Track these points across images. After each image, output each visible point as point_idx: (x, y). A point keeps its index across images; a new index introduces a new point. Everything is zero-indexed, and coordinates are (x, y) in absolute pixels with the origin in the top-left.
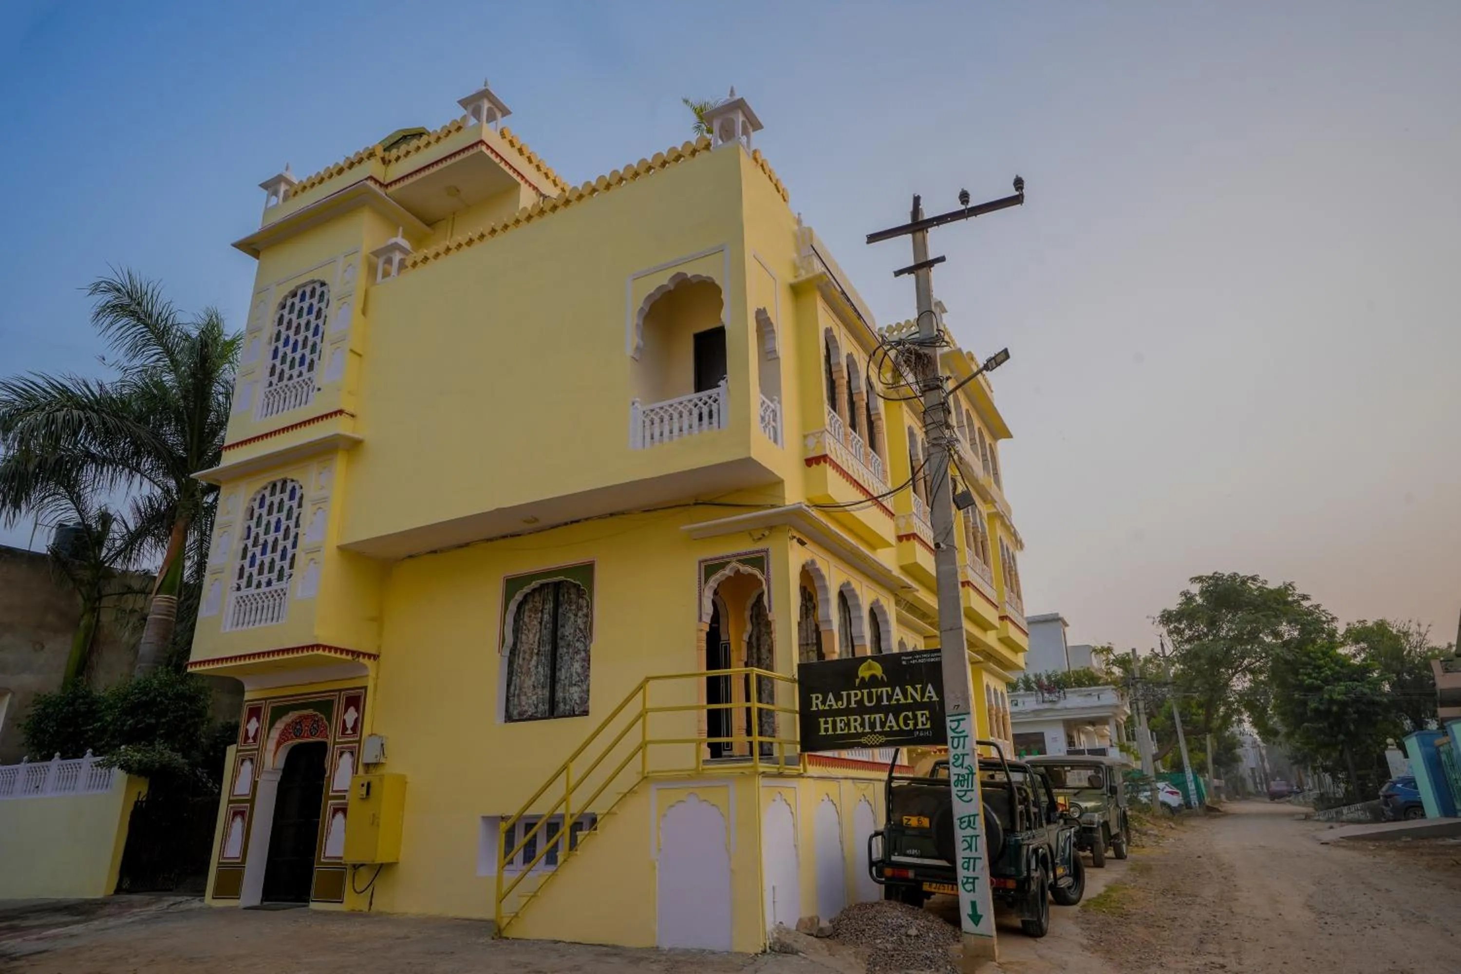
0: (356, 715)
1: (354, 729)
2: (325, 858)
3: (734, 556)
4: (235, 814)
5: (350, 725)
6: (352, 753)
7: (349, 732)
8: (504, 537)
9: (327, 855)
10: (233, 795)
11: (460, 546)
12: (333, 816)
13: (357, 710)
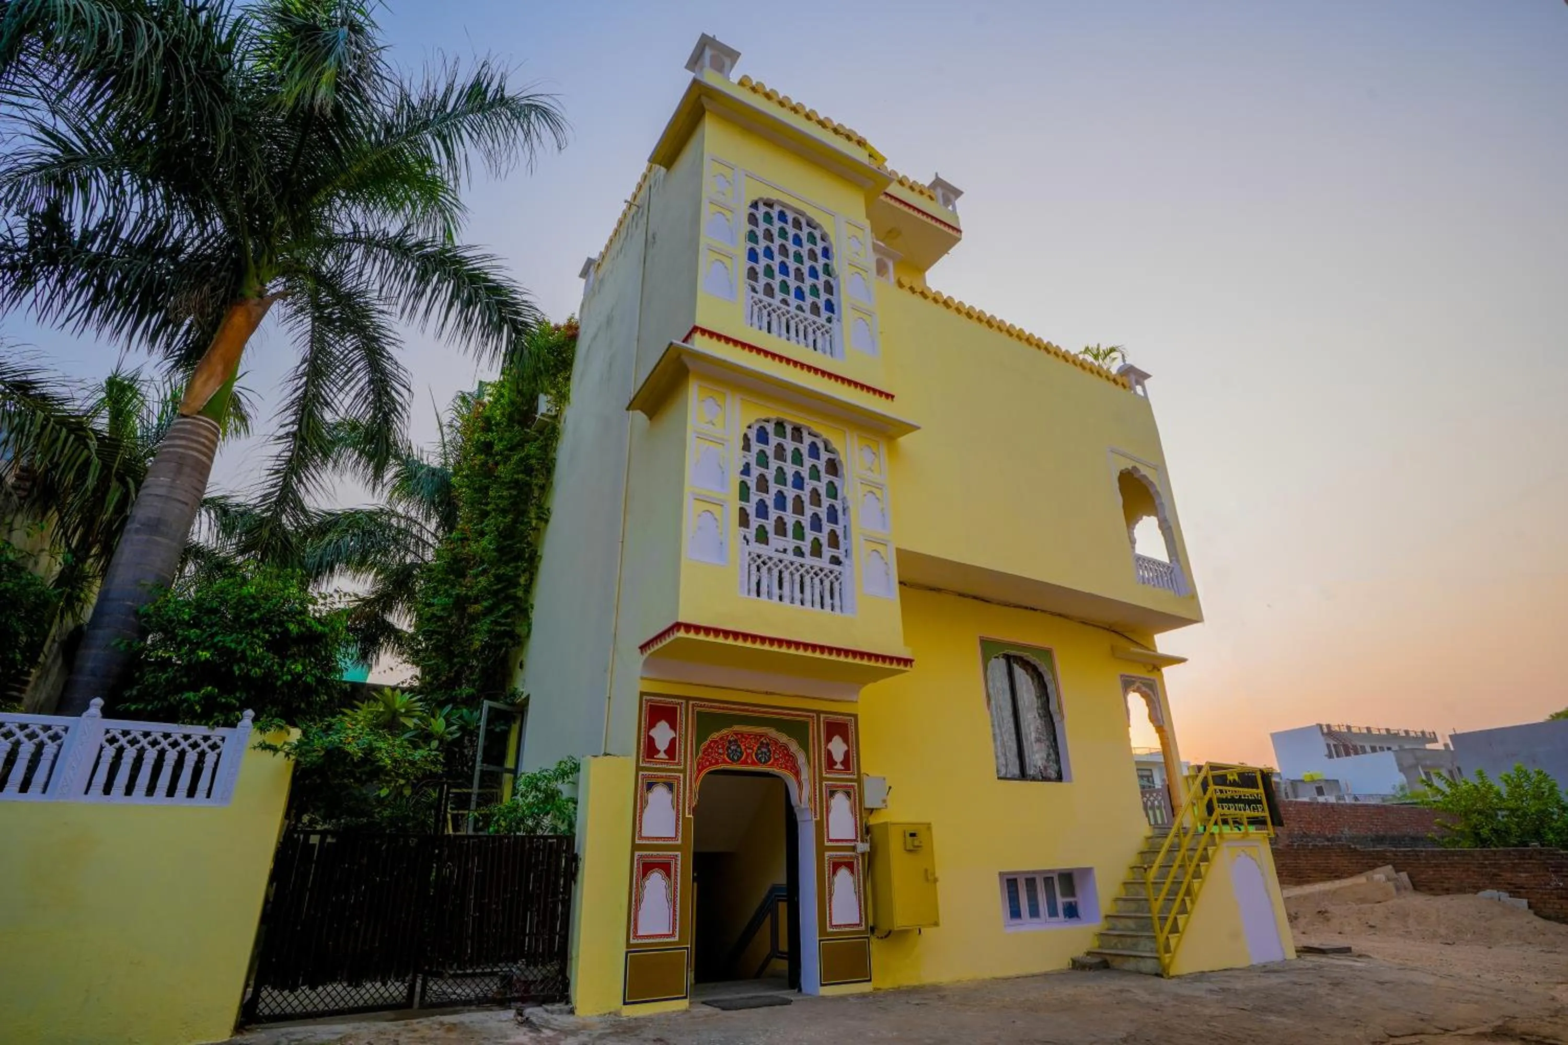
0: (845, 748)
1: (846, 762)
2: (832, 926)
3: (1140, 678)
4: (647, 868)
5: (838, 757)
6: (848, 794)
7: (839, 766)
8: (975, 598)
9: (834, 923)
10: (641, 838)
11: (932, 589)
12: (834, 873)
13: (846, 741)
